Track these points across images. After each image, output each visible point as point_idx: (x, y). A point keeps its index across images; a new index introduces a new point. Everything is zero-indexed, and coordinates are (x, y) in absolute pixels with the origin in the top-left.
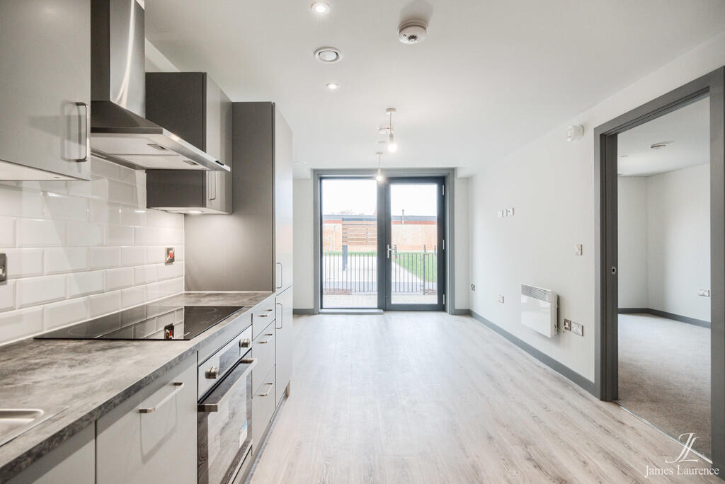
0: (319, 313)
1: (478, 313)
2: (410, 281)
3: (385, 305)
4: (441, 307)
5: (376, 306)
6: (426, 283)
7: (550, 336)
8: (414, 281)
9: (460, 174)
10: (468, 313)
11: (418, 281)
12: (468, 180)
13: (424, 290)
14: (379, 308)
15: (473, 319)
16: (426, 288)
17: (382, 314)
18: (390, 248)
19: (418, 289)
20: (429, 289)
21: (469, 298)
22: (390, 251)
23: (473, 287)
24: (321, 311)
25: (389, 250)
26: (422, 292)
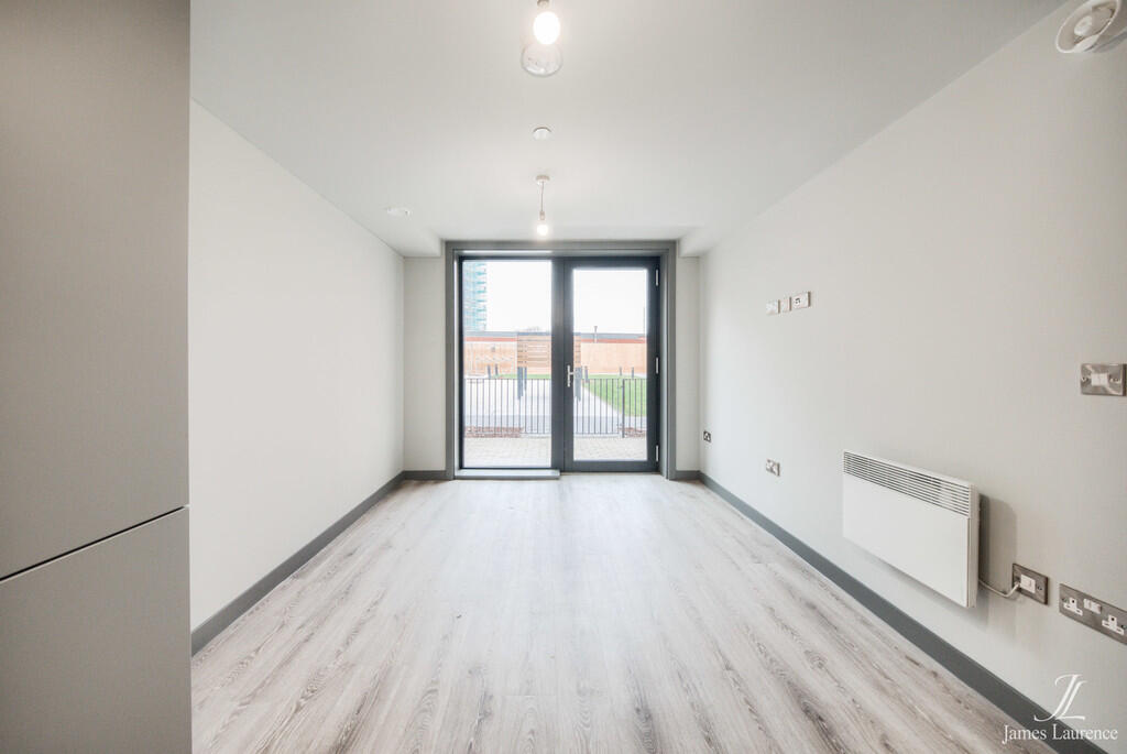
0: (455, 478)
1: (717, 481)
2: (604, 415)
3: (564, 463)
4: (652, 466)
5: (549, 464)
6: (627, 418)
7: (965, 605)
8: (610, 415)
9: (686, 249)
10: (697, 477)
11: (615, 415)
12: (698, 259)
13: (623, 429)
14: (554, 467)
15: (708, 490)
16: (627, 426)
17: (557, 479)
18: (572, 370)
19: (615, 427)
20: (630, 428)
21: (699, 454)
22: (572, 377)
23: (708, 436)
24: (458, 473)
25: (570, 373)
26: (621, 433)
